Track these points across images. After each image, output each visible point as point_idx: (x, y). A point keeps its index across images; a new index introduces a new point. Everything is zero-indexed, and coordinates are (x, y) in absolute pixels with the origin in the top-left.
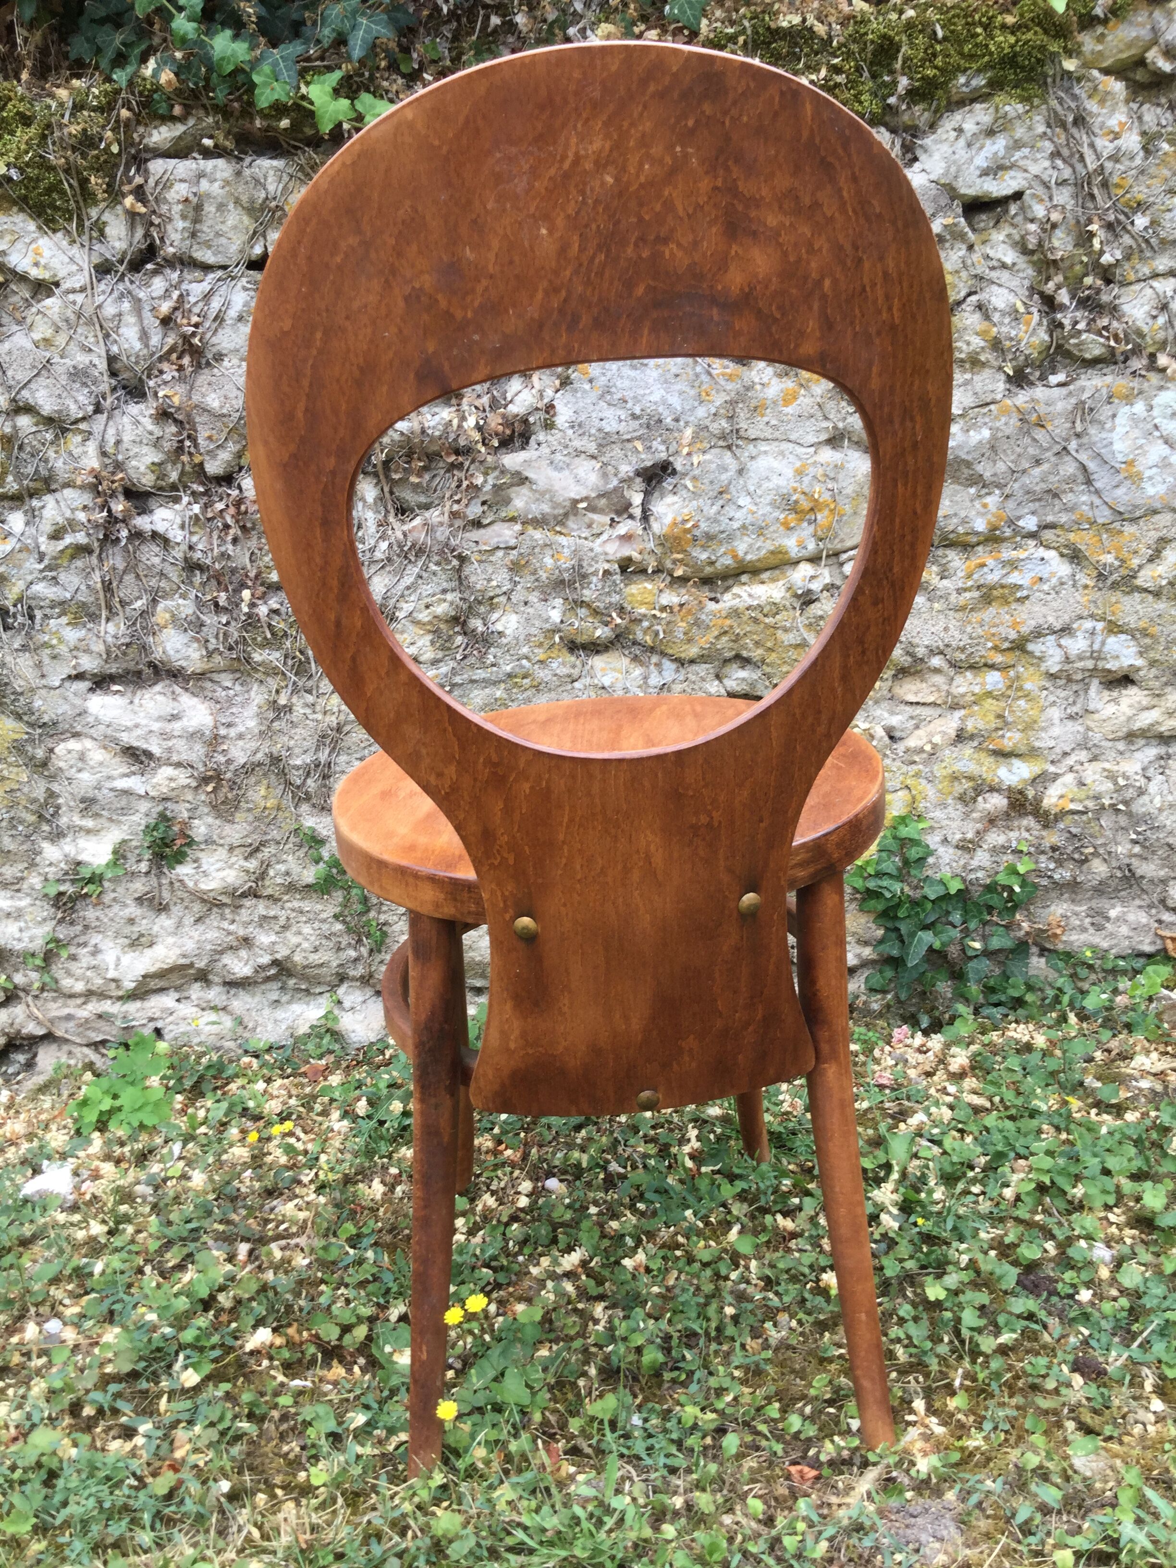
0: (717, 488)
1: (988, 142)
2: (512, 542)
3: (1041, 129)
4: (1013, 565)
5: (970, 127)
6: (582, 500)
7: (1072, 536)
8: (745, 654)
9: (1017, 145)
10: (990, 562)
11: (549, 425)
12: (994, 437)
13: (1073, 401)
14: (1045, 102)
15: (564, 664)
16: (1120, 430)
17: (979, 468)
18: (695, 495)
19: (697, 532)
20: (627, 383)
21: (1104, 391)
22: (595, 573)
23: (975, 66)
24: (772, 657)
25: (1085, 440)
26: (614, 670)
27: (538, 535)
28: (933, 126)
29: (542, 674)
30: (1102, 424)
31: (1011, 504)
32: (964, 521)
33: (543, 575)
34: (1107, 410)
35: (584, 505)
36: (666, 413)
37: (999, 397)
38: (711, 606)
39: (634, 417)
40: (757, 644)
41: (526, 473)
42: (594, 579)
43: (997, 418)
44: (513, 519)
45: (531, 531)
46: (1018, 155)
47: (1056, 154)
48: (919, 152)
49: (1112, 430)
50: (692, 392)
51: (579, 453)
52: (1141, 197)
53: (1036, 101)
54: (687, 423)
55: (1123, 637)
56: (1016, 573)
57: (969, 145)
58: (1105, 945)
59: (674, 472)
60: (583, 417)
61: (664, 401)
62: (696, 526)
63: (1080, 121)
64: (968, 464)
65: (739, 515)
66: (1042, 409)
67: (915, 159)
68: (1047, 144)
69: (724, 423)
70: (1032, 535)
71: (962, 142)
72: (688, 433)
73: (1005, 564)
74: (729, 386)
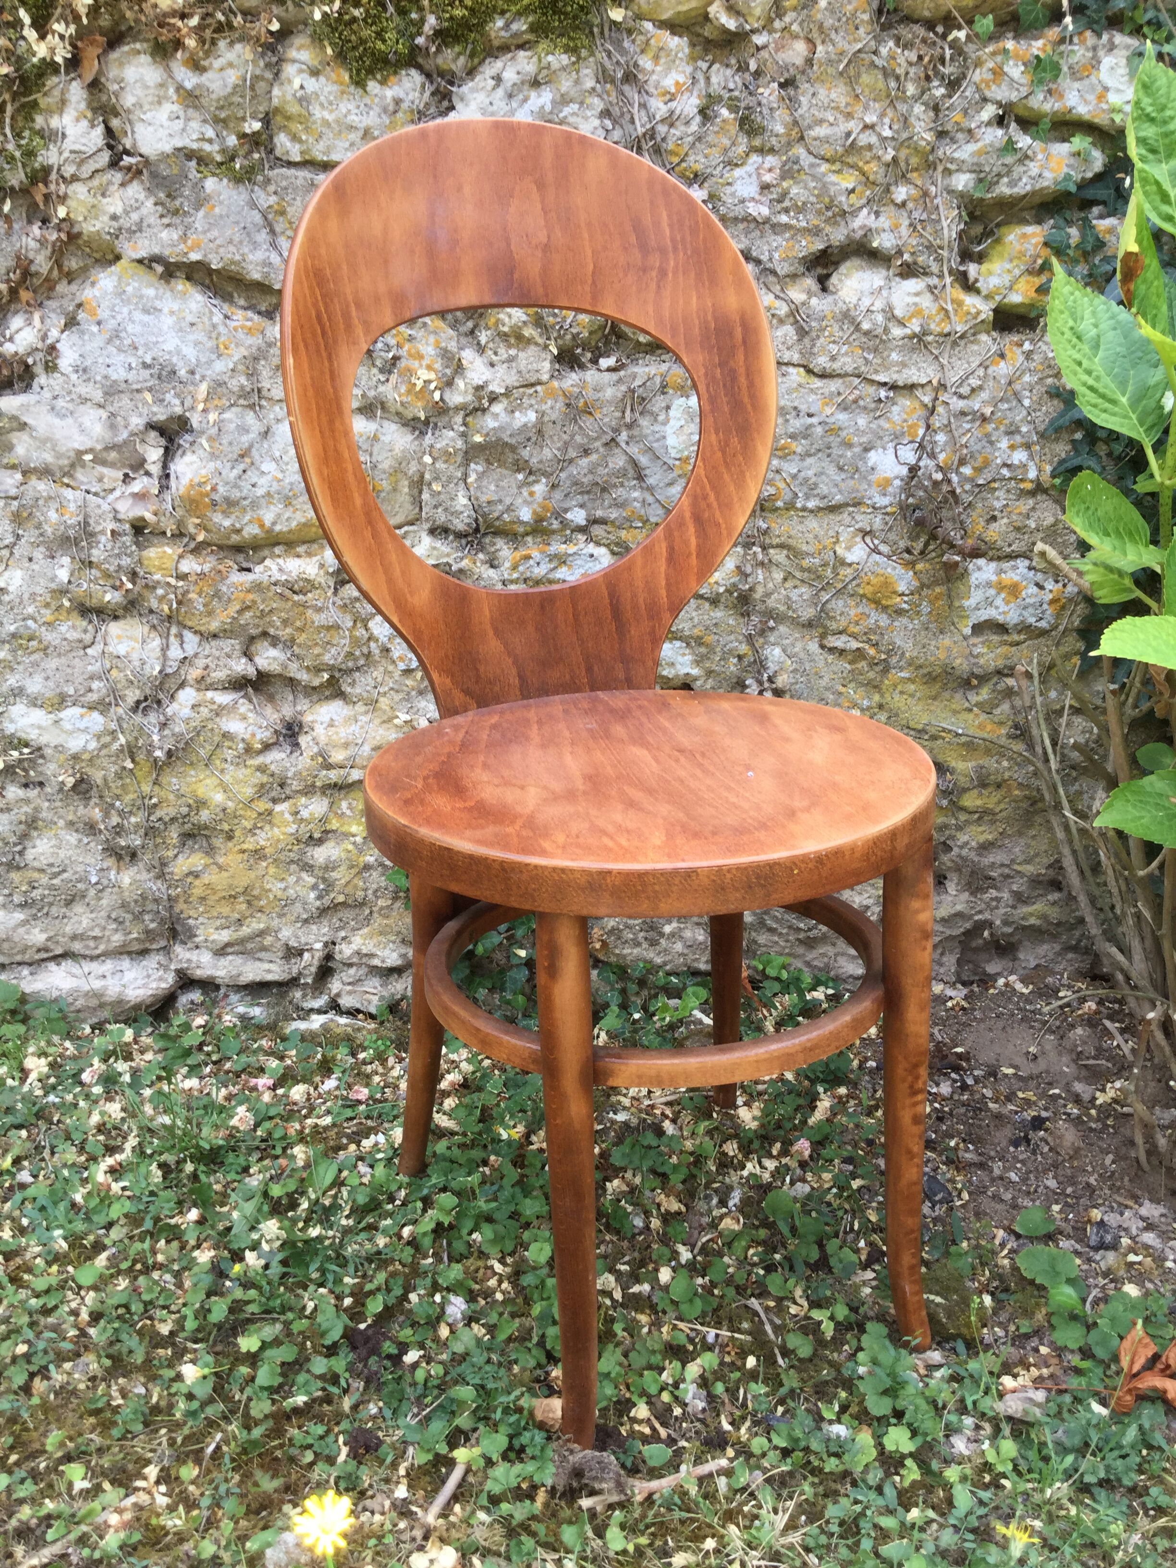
0: (237, 451)
1: (533, 94)
2: (13, 492)
3: (589, 83)
4: (561, 560)
5: (510, 76)
6: (86, 452)
7: (623, 534)
8: (272, 631)
9: (564, 100)
10: (536, 554)
11: (51, 367)
12: (540, 422)
13: (624, 388)
14: (592, 54)
15: (74, 627)
16: (674, 424)
17: (525, 453)
18: (213, 456)
19: (216, 497)
20: (138, 329)
21: (658, 380)
22: (103, 532)
23: (514, 9)
24: (301, 638)
25: (636, 432)
26: (130, 638)
27: (42, 487)
28: (471, 72)
29: (49, 637)
30: (655, 417)
31: (558, 495)
32: (509, 509)
33: (49, 530)
34: (659, 402)
35: (88, 457)
36: (180, 364)
37: (545, 377)
38: (237, 578)
39: (146, 366)
40: (285, 622)
41: (24, 419)
42: (103, 539)
43: (543, 401)
44: (14, 467)
45: (34, 481)
46: (566, 111)
47: (606, 113)
48: (455, 100)
49: (666, 422)
50: (210, 344)
51: (85, 400)
52: (698, 167)
53: (584, 53)
54: (203, 378)
55: (678, 644)
56: (564, 569)
57: (510, 96)
58: (658, 960)
59: (191, 431)
60: (88, 363)
61: (178, 352)
62: (214, 489)
63: (630, 77)
64: (513, 449)
65: (263, 481)
66: (590, 394)
67: (452, 108)
68: (596, 100)
69: (243, 380)
70: (582, 530)
71: (500, 92)
72: (203, 388)
73: (552, 558)
74: (250, 341)
